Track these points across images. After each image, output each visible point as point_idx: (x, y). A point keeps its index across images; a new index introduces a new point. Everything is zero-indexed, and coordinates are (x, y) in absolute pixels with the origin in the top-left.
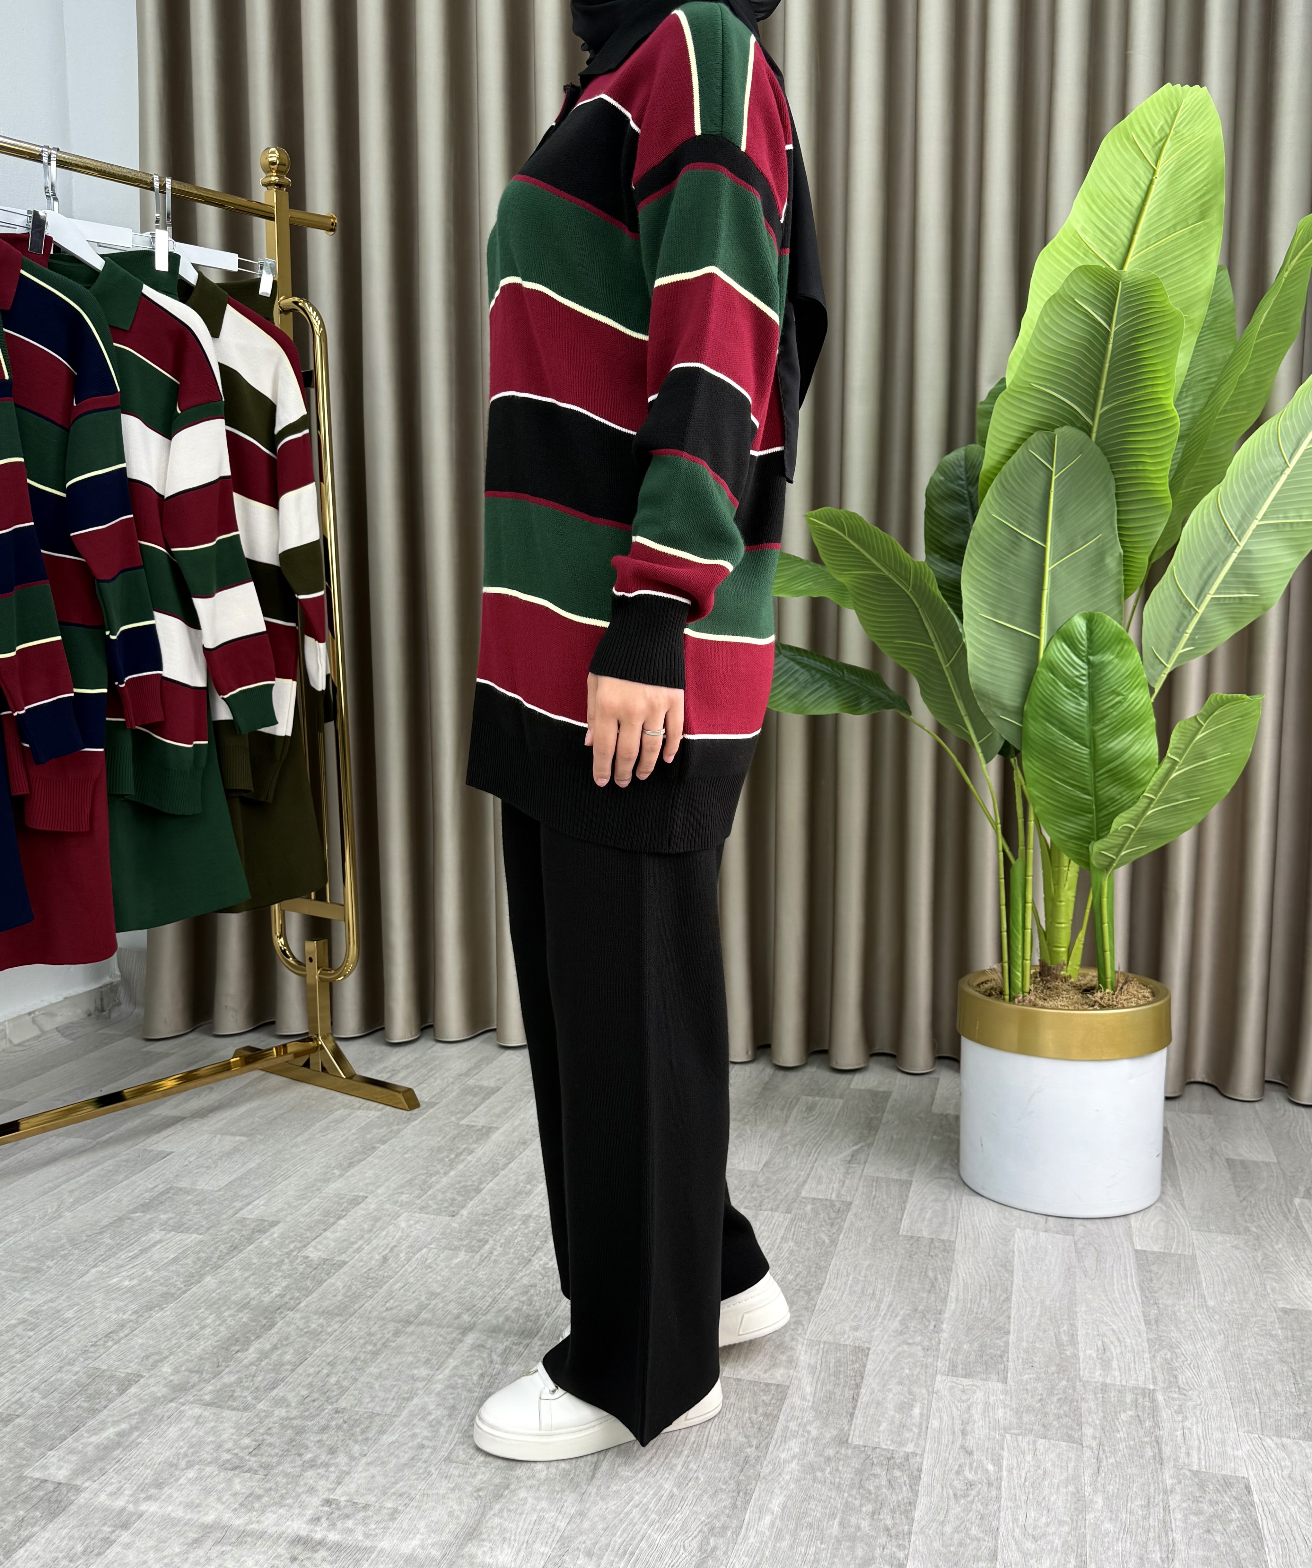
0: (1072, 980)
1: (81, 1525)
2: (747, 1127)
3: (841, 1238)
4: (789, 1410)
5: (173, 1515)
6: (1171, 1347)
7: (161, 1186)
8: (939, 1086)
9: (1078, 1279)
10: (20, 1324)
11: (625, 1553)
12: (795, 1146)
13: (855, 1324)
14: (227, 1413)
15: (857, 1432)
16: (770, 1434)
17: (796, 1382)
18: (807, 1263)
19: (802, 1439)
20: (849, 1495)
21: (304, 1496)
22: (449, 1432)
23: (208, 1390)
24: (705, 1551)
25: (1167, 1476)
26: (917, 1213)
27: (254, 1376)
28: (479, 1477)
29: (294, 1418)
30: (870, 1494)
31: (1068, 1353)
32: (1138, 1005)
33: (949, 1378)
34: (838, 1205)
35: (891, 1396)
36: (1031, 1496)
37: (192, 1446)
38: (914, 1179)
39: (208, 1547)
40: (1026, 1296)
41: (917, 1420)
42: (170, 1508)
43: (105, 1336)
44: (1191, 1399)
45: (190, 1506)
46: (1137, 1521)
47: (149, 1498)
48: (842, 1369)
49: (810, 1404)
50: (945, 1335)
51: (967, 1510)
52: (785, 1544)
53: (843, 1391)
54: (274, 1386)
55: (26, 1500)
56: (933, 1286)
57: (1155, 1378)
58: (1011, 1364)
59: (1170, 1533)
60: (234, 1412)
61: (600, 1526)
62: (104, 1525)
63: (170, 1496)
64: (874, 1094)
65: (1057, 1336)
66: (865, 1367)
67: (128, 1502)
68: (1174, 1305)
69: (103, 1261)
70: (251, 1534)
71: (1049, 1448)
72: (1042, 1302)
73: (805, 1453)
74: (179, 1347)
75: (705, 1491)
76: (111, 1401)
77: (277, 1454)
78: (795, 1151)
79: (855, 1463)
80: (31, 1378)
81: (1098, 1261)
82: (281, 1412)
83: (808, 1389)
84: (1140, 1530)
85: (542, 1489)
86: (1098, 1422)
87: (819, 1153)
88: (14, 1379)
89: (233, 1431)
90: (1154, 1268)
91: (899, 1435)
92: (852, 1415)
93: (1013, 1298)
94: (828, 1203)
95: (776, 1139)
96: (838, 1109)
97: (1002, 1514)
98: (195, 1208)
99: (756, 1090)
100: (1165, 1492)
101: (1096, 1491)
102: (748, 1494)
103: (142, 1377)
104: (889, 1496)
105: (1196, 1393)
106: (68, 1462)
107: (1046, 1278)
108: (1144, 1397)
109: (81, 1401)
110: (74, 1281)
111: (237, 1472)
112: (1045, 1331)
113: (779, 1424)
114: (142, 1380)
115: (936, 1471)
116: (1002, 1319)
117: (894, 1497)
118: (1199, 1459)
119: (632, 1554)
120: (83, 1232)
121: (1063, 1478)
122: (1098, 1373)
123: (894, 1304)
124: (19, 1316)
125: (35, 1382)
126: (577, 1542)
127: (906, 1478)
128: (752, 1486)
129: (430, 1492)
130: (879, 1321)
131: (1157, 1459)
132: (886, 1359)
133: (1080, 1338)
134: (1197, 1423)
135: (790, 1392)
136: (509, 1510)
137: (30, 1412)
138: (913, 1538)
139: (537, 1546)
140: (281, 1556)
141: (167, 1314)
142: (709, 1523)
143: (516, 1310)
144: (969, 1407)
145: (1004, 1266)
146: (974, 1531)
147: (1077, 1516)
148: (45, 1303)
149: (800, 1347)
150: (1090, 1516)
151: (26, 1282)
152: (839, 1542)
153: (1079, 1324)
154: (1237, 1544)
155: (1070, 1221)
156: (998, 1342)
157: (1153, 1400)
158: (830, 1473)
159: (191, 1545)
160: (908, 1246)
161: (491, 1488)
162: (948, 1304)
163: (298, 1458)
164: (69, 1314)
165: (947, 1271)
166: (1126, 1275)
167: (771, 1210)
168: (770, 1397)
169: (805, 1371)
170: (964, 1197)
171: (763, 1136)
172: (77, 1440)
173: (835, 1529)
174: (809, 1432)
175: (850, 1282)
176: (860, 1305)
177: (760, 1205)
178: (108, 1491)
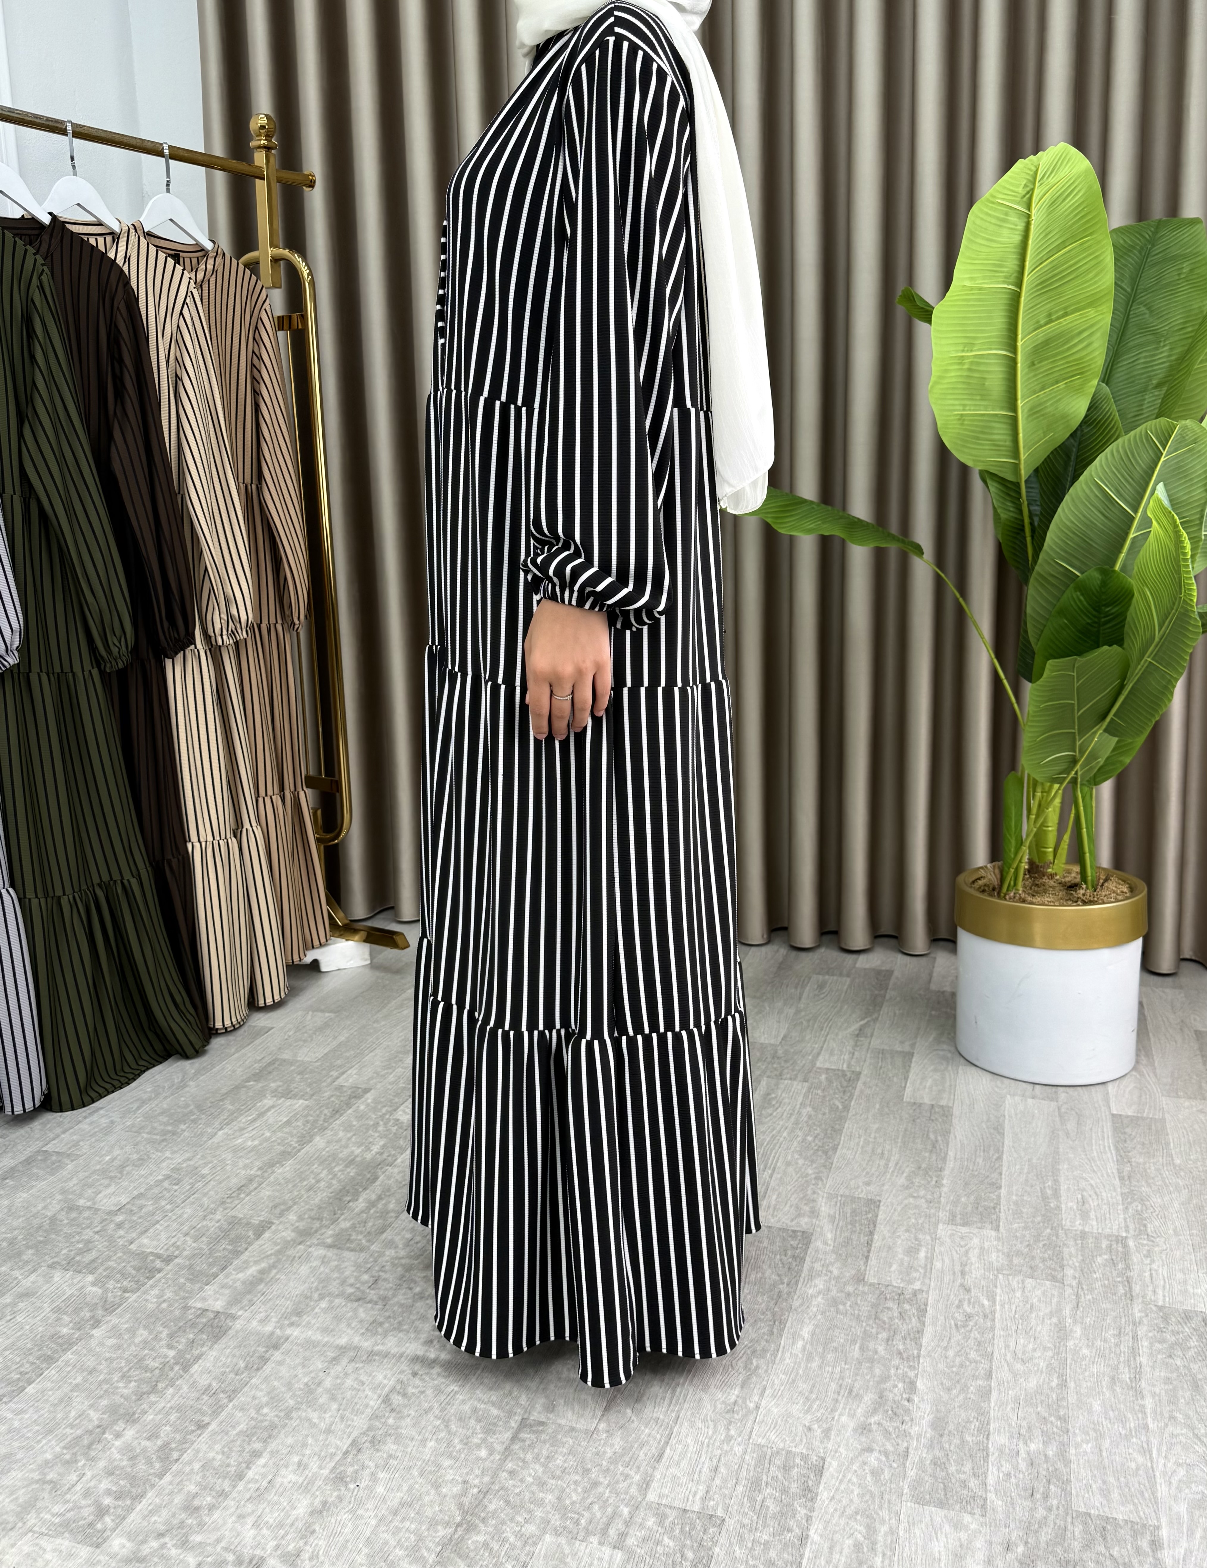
0: (1058, 877)
1: (240, 1346)
2: (766, 1004)
3: (853, 1103)
4: (813, 1253)
5: (313, 1338)
6: (1142, 1201)
7: (267, 1059)
8: (936, 965)
9: (1061, 1140)
10: (165, 1179)
12: (809, 1021)
13: (866, 1179)
14: (346, 1254)
15: (872, 1272)
16: (799, 1273)
17: (819, 1229)
18: (823, 1126)
19: (826, 1278)
20: (867, 1325)
21: (417, 1323)
23: (329, 1234)
24: (750, 1369)
25: (1136, 1310)
26: (918, 1082)
27: (365, 1222)
29: (402, 1258)
30: (884, 1323)
31: (1052, 1205)
32: (1117, 901)
33: (950, 1227)
34: (849, 1074)
35: (900, 1242)
36: (1020, 1327)
37: (321, 1281)
38: (915, 1051)
39: (345, 1364)
40: (1015, 1155)
41: (922, 1262)
42: (310, 1333)
43: (238, 1189)
44: (1158, 1245)
45: (325, 1330)
46: (1110, 1347)
47: (292, 1324)
48: (857, 1218)
49: (831, 1248)
50: (945, 1189)
51: (966, 1338)
52: (814, 1365)
53: (859, 1237)
54: (382, 1231)
55: (193, 1325)
56: (934, 1146)
57: (1127, 1226)
58: (1002, 1215)
59: (1137, 1358)
60: (352, 1253)
62: (258, 1346)
63: (309, 1323)
64: (878, 972)
65: (1042, 1190)
66: (877, 1216)
67: (275, 1327)
68: (1145, 1163)
69: (228, 1124)
70: (378, 1354)
71: (1035, 1287)
72: (1030, 1160)
73: (829, 1290)
74: (300, 1198)
76: (250, 1244)
77: (391, 1288)
78: (808, 1027)
79: (871, 1298)
80: (182, 1225)
81: (1078, 1124)
82: (390, 1253)
83: (829, 1236)
84: (1112, 1355)
86: (1077, 1264)
87: (830, 1027)
88: (168, 1226)
89: (353, 1269)
90: (1128, 1130)
91: (907, 1275)
92: (867, 1257)
93: (1004, 1156)
94: (840, 1073)
95: (791, 1015)
96: (845, 987)
97: (996, 1341)
98: (299, 1077)
99: (773, 969)
100: (1134, 1324)
101: (1075, 1322)
102: (783, 1323)
103: (272, 1223)
104: (900, 1326)
105: (1163, 1240)
106: (223, 1294)
107: (1033, 1139)
108: (1117, 1243)
109: (225, 1245)
110: (205, 1142)
111: (360, 1303)
112: (1032, 1186)
113: (805, 1265)
114: (273, 1227)
115: (940, 1305)
116: (995, 1175)
117: (905, 1326)
118: (1164, 1296)
120: (207, 1099)
121: (1047, 1311)
122: (1078, 1223)
123: (900, 1163)
124: (164, 1172)
125: (185, 1228)
127: (914, 1311)
128: (786, 1317)
130: (888, 1177)
131: (1128, 1296)
132: (895, 1210)
133: (1063, 1192)
134: (1163, 1265)
135: (813, 1238)
137: (185, 1253)
138: (921, 1361)
140: (404, 1371)
141: (286, 1170)
142: (752, 1346)
144: (967, 1252)
145: (996, 1129)
146: (973, 1355)
147: (1059, 1343)
148: (184, 1161)
149: (820, 1199)
150: (1070, 1344)
151: (165, 1143)
152: (860, 1363)
153: (1062, 1179)
154: (1195, 1367)
155: (1054, 1089)
156: (992, 1195)
157: (1125, 1246)
158: (850, 1306)
159: (331, 1362)
160: (911, 1111)
162: (947, 1162)
163: (409, 1291)
164: (205, 1171)
165: (946, 1133)
166: (1103, 1137)
167: (791, 1079)
168: (796, 1242)
169: (825, 1221)
170: (960, 1067)
171: (780, 1012)
172: (227, 1277)
173: (856, 1352)
174: (831, 1272)
175: (861, 1143)
176: (871, 1163)
177: (781, 1075)
178: (259, 1319)
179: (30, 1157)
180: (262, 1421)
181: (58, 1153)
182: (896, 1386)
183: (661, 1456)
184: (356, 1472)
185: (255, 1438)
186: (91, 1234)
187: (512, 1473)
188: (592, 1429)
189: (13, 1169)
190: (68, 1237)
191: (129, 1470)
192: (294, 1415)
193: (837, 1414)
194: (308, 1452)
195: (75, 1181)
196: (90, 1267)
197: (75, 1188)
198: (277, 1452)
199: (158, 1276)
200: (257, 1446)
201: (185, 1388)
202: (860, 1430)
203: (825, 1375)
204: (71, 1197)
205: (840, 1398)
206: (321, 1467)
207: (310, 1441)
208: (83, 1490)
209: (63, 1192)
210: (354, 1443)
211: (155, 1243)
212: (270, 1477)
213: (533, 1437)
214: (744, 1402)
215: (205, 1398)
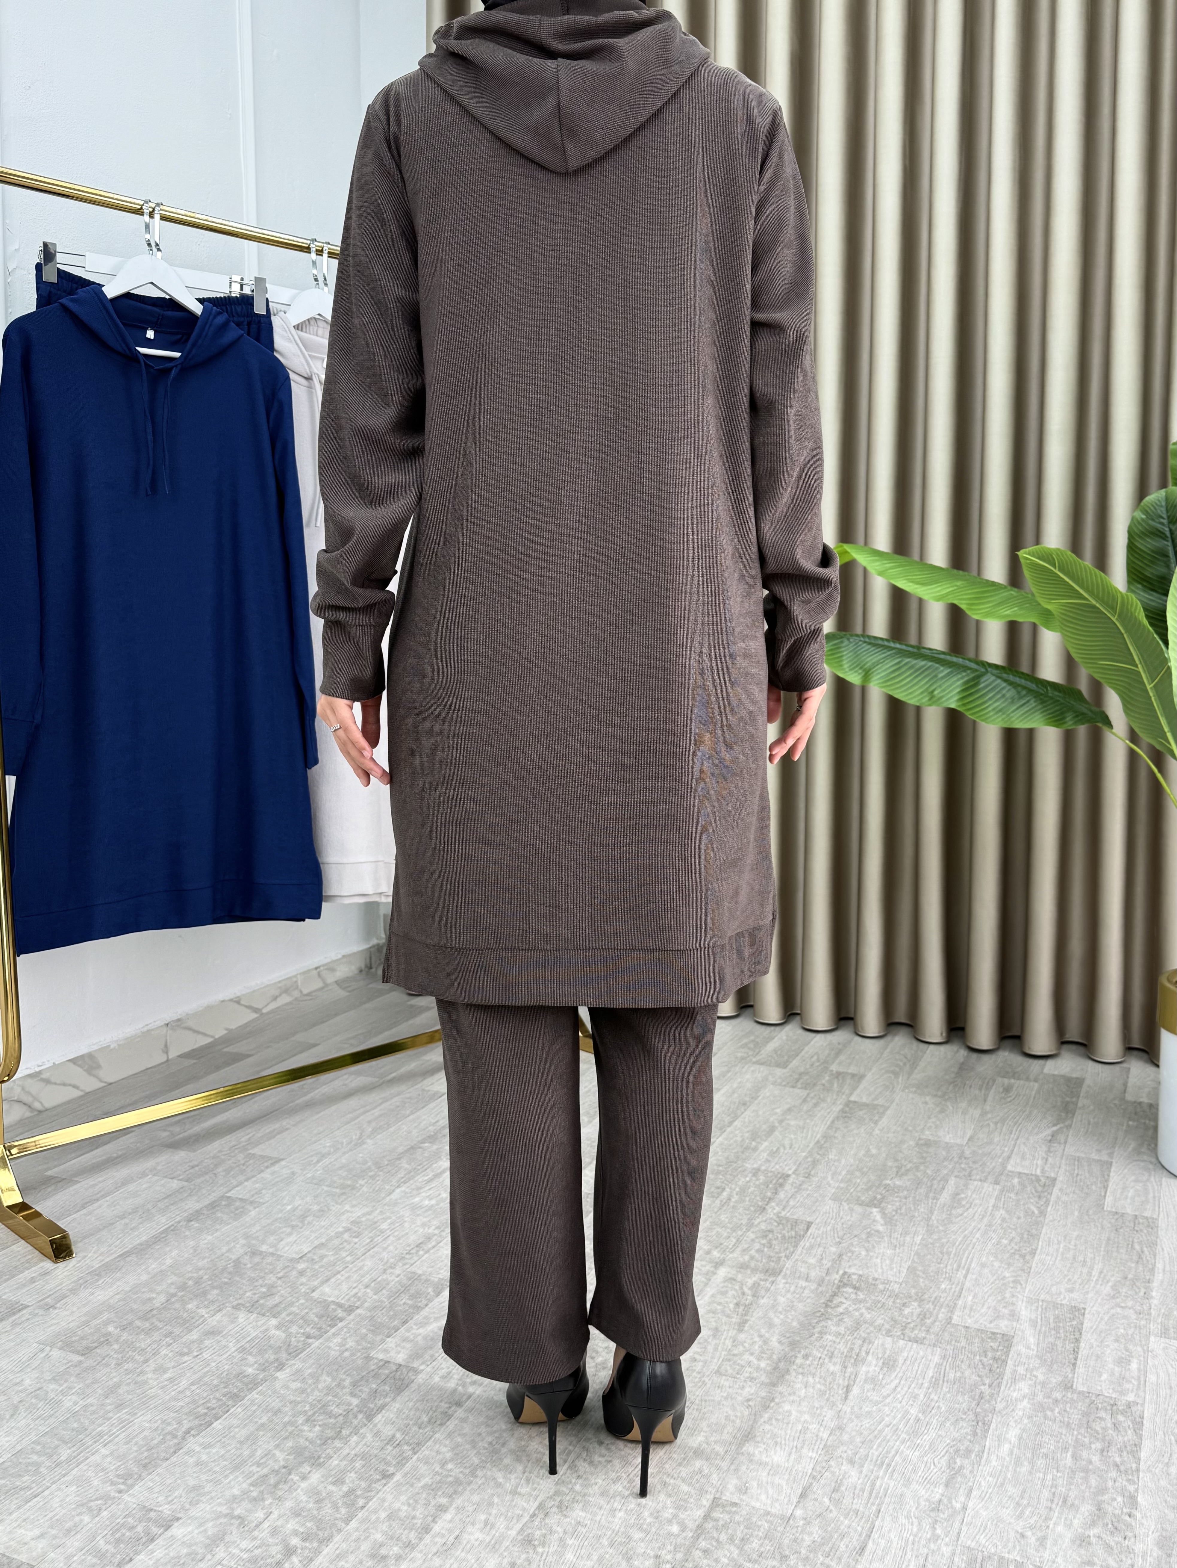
1: (423, 1400)
2: (949, 1104)
3: (1049, 1209)
4: (1015, 1357)
8: (1131, 1074)
10: (346, 1231)
11: (882, 1463)
12: (996, 1123)
13: (1069, 1286)
15: (1080, 1380)
16: (1001, 1375)
18: (1019, 1230)
19: (1030, 1382)
20: (1079, 1433)
22: (716, 1349)
24: (954, 1468)
26: (1119, 1191)
28: (747, 1389)
30: (1098, 1433)
33: (1162, 1340)
34: (1043, 1179)
35: (1109, 1351)
38: (1113, 1160)
41: (1136, 1374)
48: (1061, 1325)
49: (1035, 1352)
50: (1155, 1302)
52: (1024, 1470)
53: (1065, 1344)
55: (376, 1376)
56: (1141, 1257)
61: (858, 1440)
64: (1067, 1079)
66: (1082, 1324)
67: (457, 1384)
69: (405, 1182)
73: (1034, 1395)
75: (947, 1419)
76: (429, 1301)
78: (996, 1129)
79: (1082, 1406)
80: (362, 1277)
83: (1032, 1340)
85: (804, 1404)
87: (1020, 1131)
88: (349, 1277)
91: (1120, 1385)
92: (1074, 1365)
94: (1034, 1178)
95: (977, 1116)
96: (1034, 1092)
99: (953, 1069)
102: (987, 1425)
104: (1116, 1437)
106: (404, 1348)
109: (405, 1299)
110: (384, 1198)
113: (1007, 1368)
115: (1158, 1419)
117: (1120, 1438)
119: (889, 1465)
120: (384, 1157)
123: (1105, 1271)
124: (344, 1225)
125: (365, 1281)
126: (839, 1451)
127: (1129, 1423)
128: (989, 1418)
129: (706, 1398)
130: (1093, 1284)
132: (1102, 1319)
135: (1015, 1341)
136: (777, 1420)
137: (366, 1305)
138: (1141, 1476)
139: (805, 1451)
142: (954, 1445)
143: (758, 1251)
148: (363, 1215)
149: (1020, 1303)
151: (344, 1197)
152: (1074, 1472)
158: (1059, 1413)
160: (1113, 1221)
161: (759, 1399)
162: (1156, 1274)
164: (384, 1226)
165: (1153, 1245)
167: (981, 1180)
168: (997, 1344)
169: (1027, 1324)
170: (1164, 1179)
171: (964, 1113)
172: (408, 1331)
173: (1069, 1461)
174: (1036, 1377)
175: (1061, 1250)
176: (1072, 1270)
177: (970, 1175)
178: (441, 1375)
179: (215, 1201)
180: (447, 1476)
181: (241, 1199)
182: (1115, 1500)
183: (863, 1549)
184: (544, 1536)
185: (440, 1493)
186: (274, 1279)
187: (706, 1551)
188: (788, 1515)
189: (198, 1213)
190: (252, 1280)
191: (315, 1512)
192: (479, 1473)
193: (1052, 1522)
194: (494, 1512)
195: (257, 1227)
196: (274, 1312)
197: (257, 1234)
198: (463, 1508)
199: (340, 1325)
200: (444, 1501)
201: (369, 1436)
202: (1078, 1542)
203: (1036, 1481)
204: (254, 1242)
205: (1054, 1506)
206: (508, 1528)
207: (496, 1500)
208: (270, 1529)
209: (247, 1237)
210: (541, 1506)
211: (336, 1292)
212: (457, 1533)
213: (726, 1517)
214: (951, 1503)
215: (389, 1448)
